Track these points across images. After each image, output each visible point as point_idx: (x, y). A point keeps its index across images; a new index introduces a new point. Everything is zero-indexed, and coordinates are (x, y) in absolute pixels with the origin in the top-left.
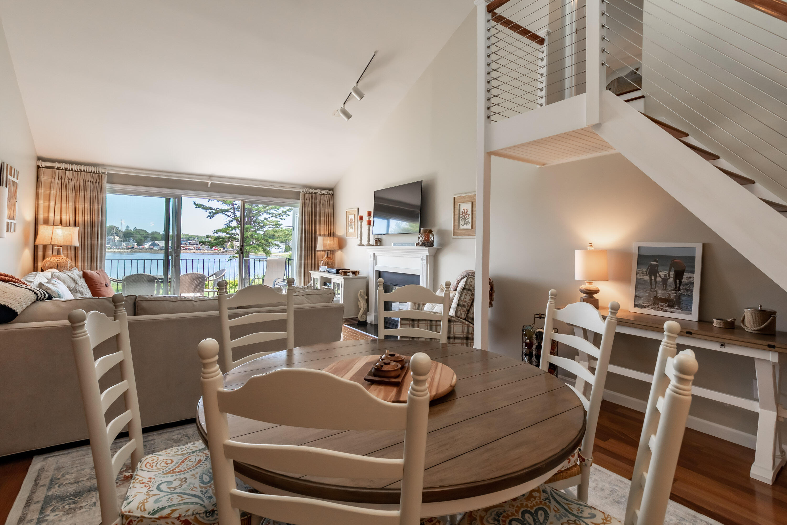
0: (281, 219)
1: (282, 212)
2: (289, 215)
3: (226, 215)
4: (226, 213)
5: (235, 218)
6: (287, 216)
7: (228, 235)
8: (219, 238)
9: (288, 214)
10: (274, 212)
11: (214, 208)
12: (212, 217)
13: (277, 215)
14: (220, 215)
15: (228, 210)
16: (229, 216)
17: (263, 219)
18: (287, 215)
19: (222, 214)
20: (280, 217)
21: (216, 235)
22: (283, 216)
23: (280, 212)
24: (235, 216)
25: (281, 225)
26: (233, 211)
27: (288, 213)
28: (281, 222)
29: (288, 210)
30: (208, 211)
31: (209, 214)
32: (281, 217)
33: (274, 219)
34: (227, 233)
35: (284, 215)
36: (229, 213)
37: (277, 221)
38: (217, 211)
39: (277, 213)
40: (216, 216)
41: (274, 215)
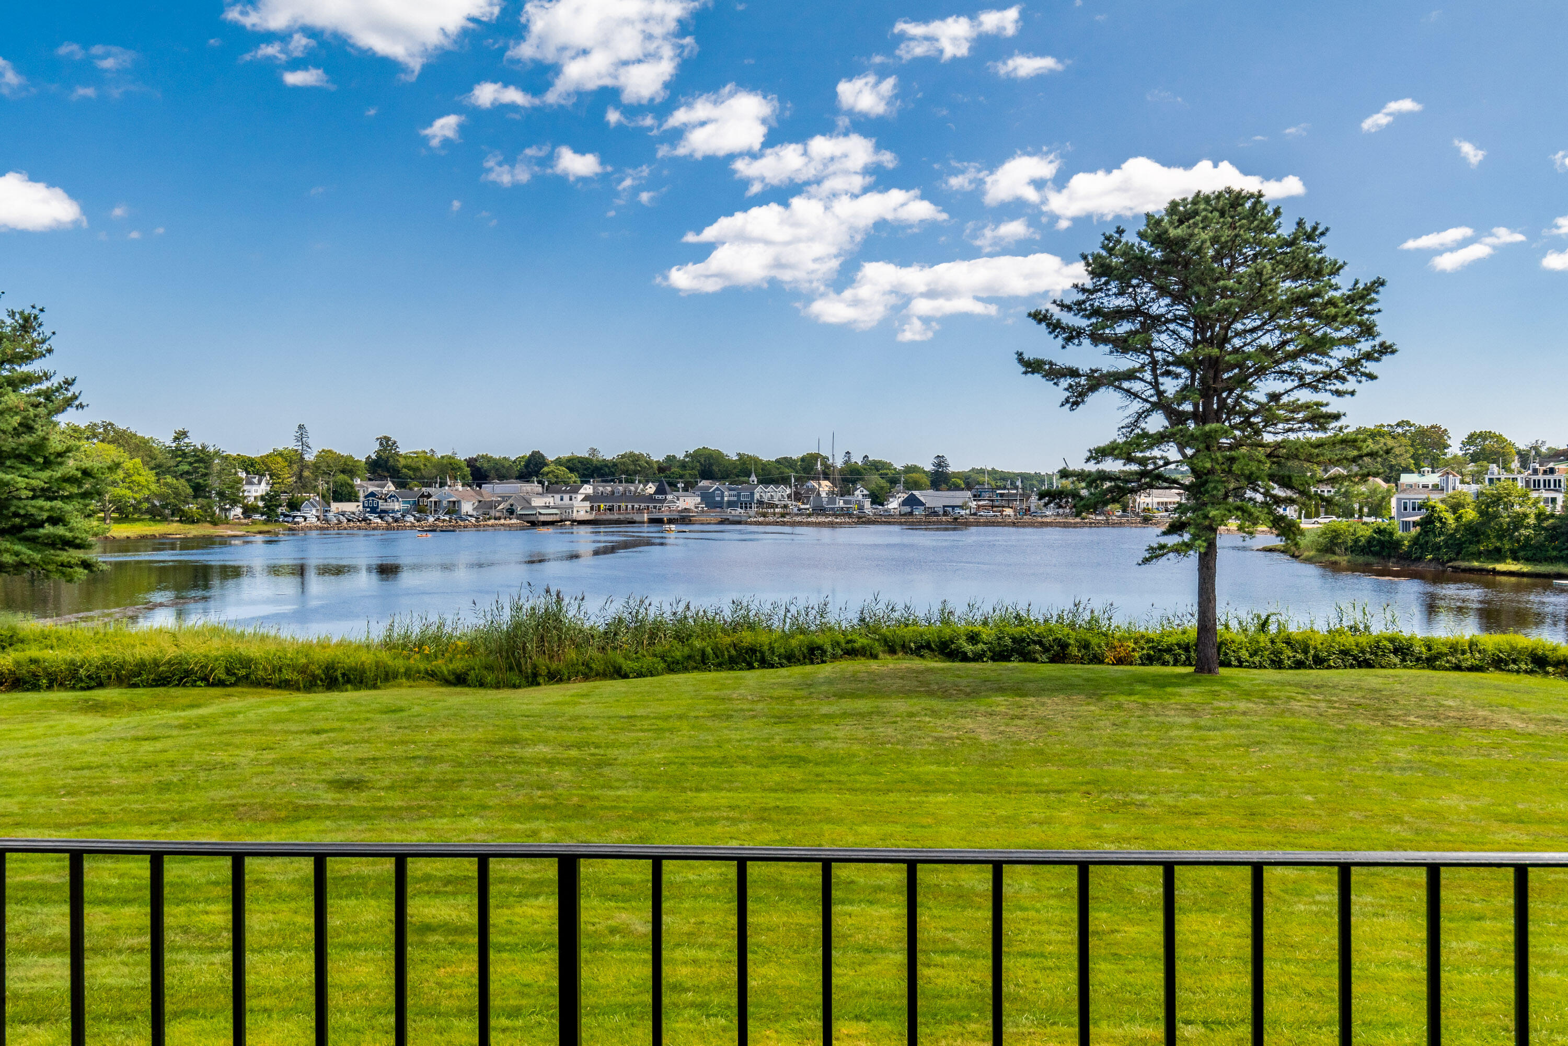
0: (1338, 393)
1: (1340, 365)
2: (1371, 377)
3: (1128, 391)
4: (1126, 385)
5: (1162, 404)
6: (1364, 379)
7: (1134, 467)
8: (1103, 476)
9: (1367, 371)
10: (1306, 366)
11: (1084, 368)
12: (1076, 403)
13: (1319, 381)
14: (1106, 398)
15: (1130, 375)
16: (1136, 395)
17: (1264, 400)
18: (1363, 374)
19: (1111, 389)
20: (1333, 388)
21: (1092, 467)
22: (1343, 380)
23: (1335, 364)
24: (1160, 393)
25: (1337, 417)
26: (1148, 376)
27: (1369, 367)
28: (1335, 405)
29: (1368, 356)
30: (1065, 383)
31: (1067, 394)
32: (1339, 386)
33: (1305, 396)
34: (1129, 460)
35: (1349, 377)
36: (1137, 386)
37: (1319, 404)
38: (1097, 381)
39: (1319, 368)
40: (1092, 398)
41: (1308, 379)
